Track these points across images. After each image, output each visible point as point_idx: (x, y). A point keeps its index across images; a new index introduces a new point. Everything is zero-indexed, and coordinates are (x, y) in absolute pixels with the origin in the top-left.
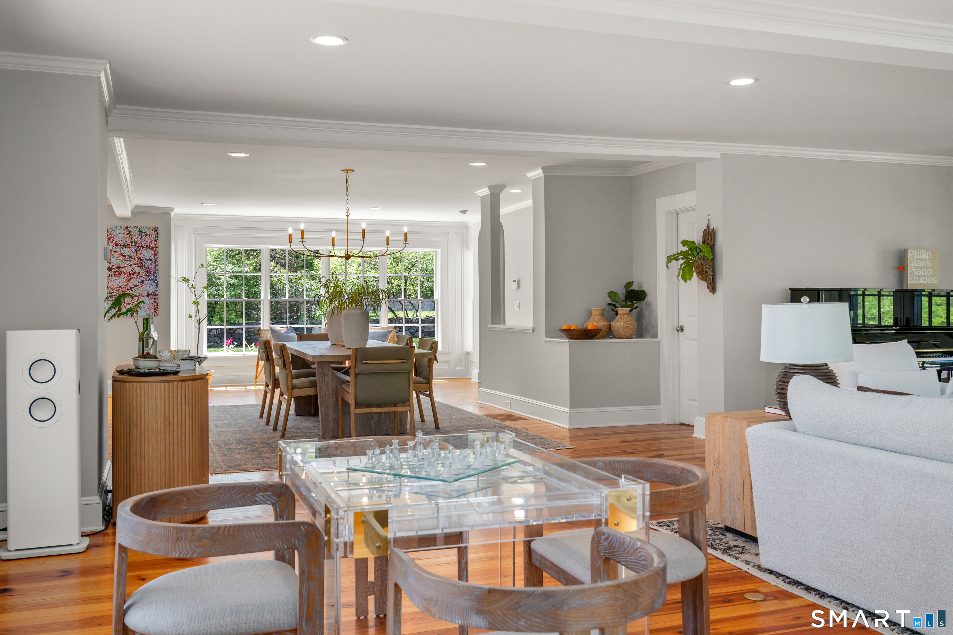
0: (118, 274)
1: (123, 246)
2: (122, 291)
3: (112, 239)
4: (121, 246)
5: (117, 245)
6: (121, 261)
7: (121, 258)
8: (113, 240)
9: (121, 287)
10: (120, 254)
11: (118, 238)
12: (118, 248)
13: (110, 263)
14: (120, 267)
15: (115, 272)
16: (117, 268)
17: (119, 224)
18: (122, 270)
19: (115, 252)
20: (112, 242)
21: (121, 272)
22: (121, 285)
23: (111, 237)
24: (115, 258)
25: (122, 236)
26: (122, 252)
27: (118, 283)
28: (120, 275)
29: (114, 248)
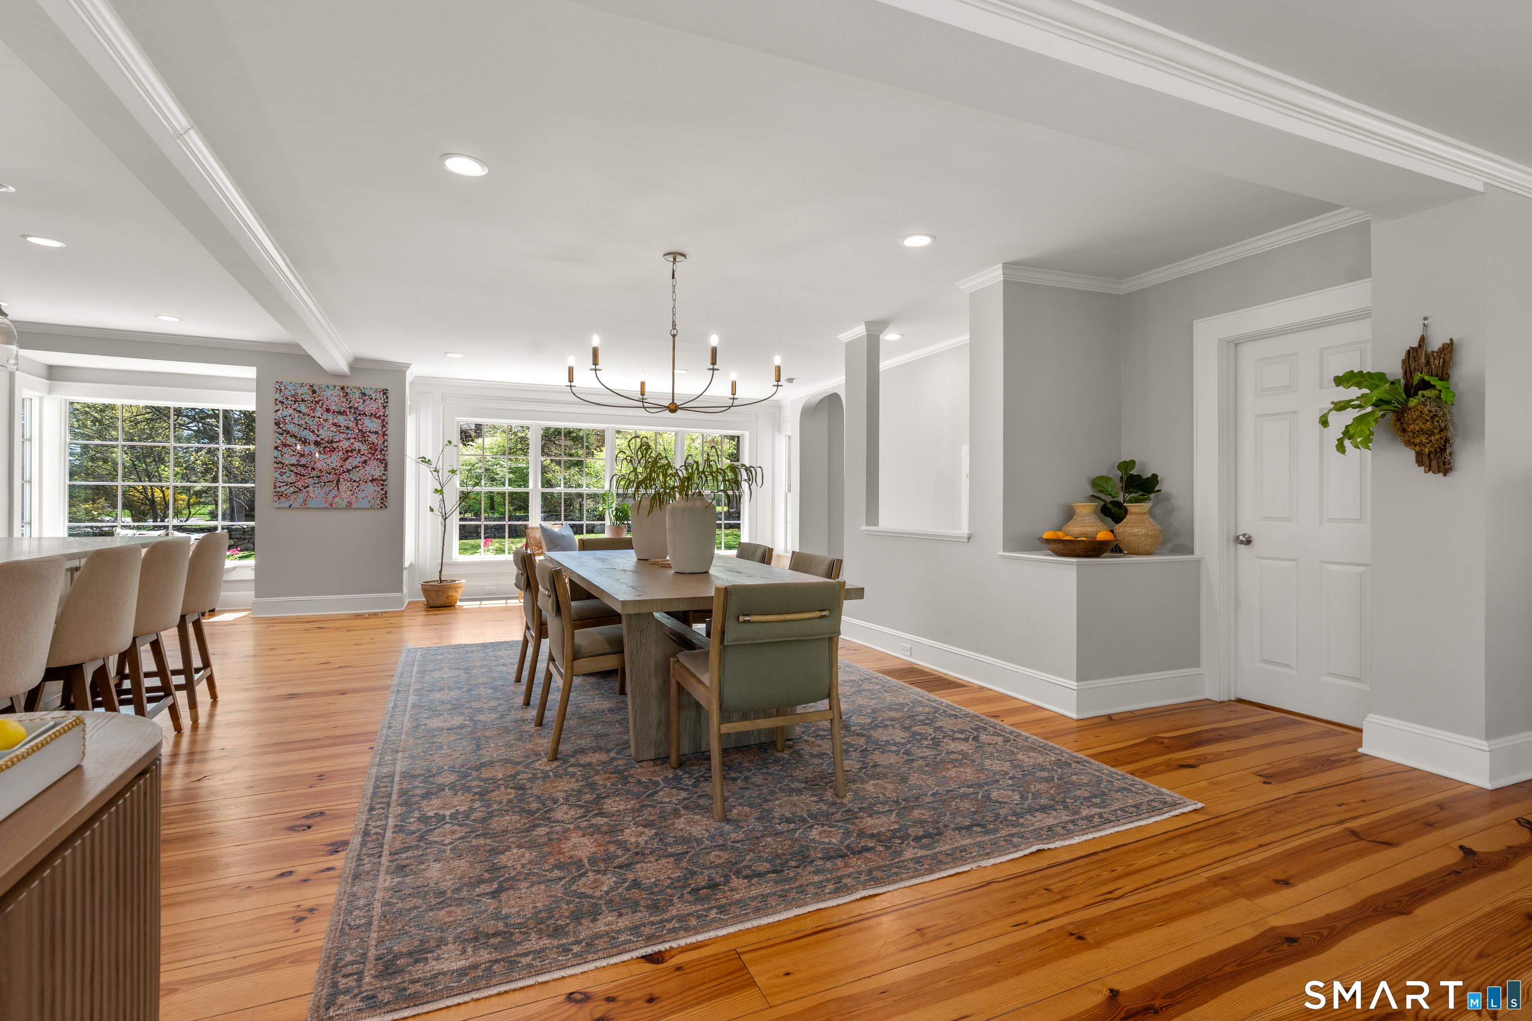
0: (330, 451)
1: (337, 412)
2: (336, 474)
3: (321, 403)
4: (334, 412)
5: (328, 410)
6: (334, 434)
7: (334, 429)
8: (323, 404)
9: (333, 468)
10: (333, 424)
11: (329, 401)
12: (330, 416)
13: (318, 436)
14: (332, 442)
15: (325, 447)
16: (328, 442)
17: (332, 382)
18: (335, 445)
19: (326, 420)
20: (321, 407)
21: (335, 449)
22: (333, 465)
23: (319, 400)
24: (325, 428)
25: (336, 399)
26: (335, 421)
27: (329, 463)
28: (333, 451)
29: (324, 415)
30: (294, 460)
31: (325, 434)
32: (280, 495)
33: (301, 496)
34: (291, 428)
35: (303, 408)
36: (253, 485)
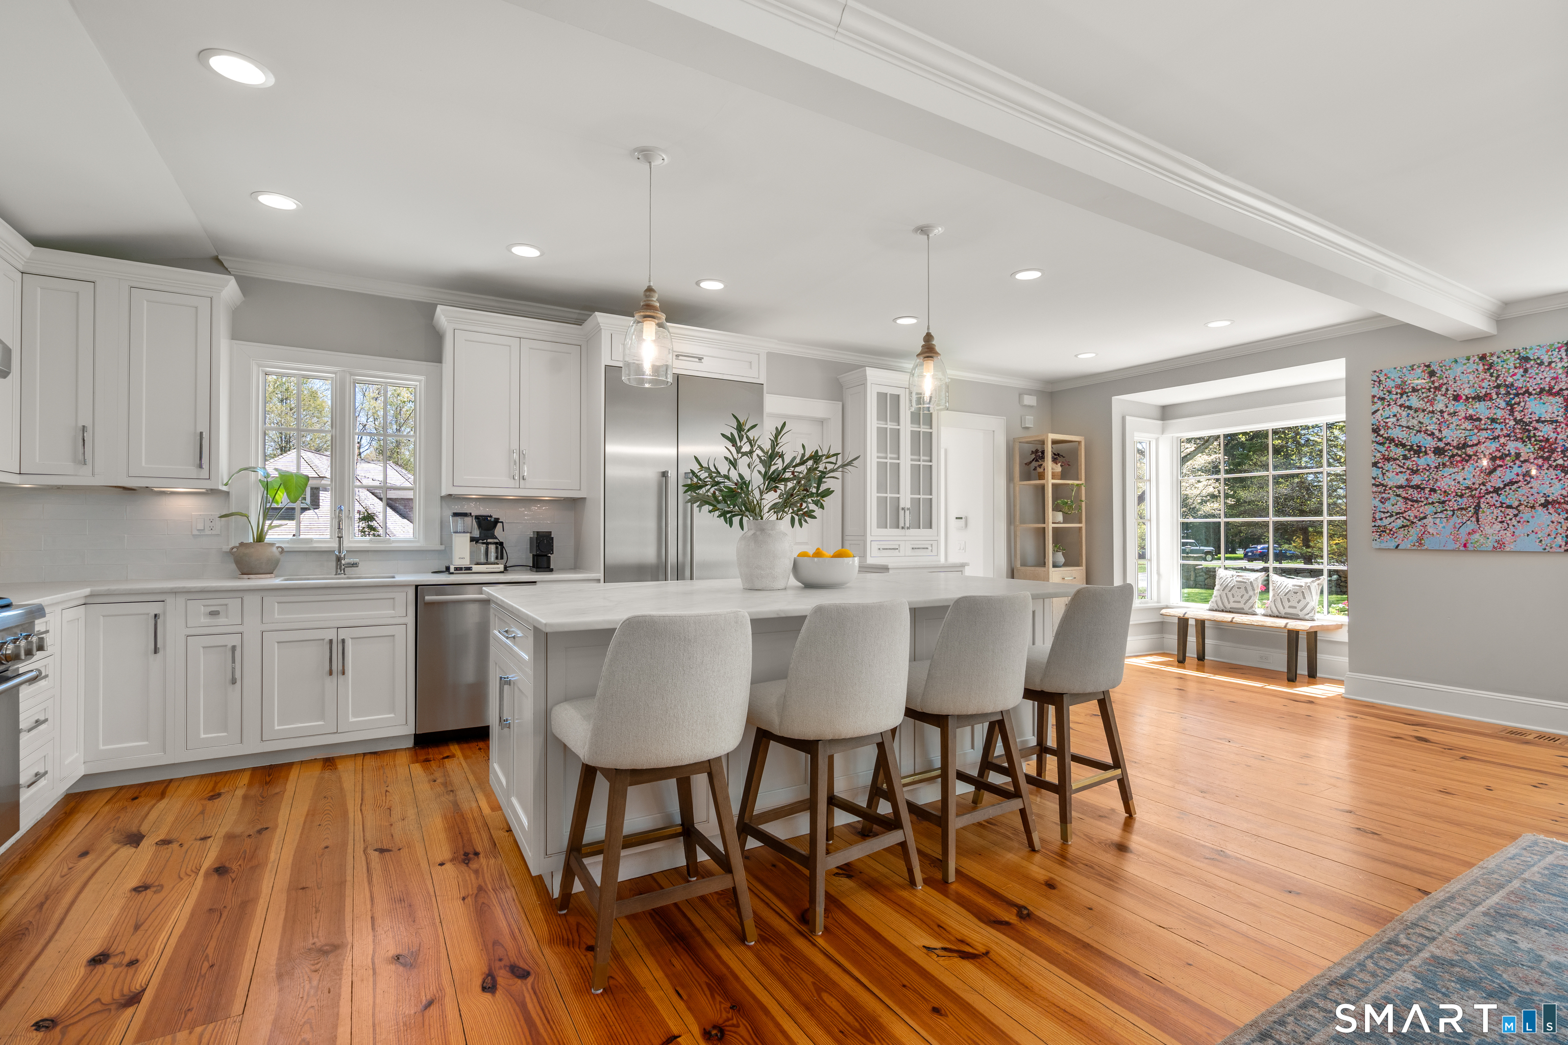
0: (1461, 462)
1: (1473, 398)
2: (1473, 497)
3: (1444, 389)
4: (1467, 398)
5: (1457, 398)
6: (1467, 433)
7: (1468, 425)
8: (1447, 390)
9: (1468, 488)
10: (1466, 418)
11: (1459, 383)
12: (1460, 407)
13: (1440, 440)
14: (1465, 446)
15: (1453, 456)
16: (1458, 448)
17: (1460, 353)
18: (1470, 451)
19: (1454, 414)
20: (1445, 395)
21: (1470, 456)
22: (1468, 483)
23: (1441, 386)
24: (1452, 426)
25: (1471, 377)
26: (1471, 412)
27: (1461, 480)
28: (1467, 461)
29: (1450, 406)
30: (1401, 480)
31: (1452, 435)
32: (1381, 531)
33: (1414, 532)
34: (1396, 433)
35: (1414, 401)
36: (1343, 518)
